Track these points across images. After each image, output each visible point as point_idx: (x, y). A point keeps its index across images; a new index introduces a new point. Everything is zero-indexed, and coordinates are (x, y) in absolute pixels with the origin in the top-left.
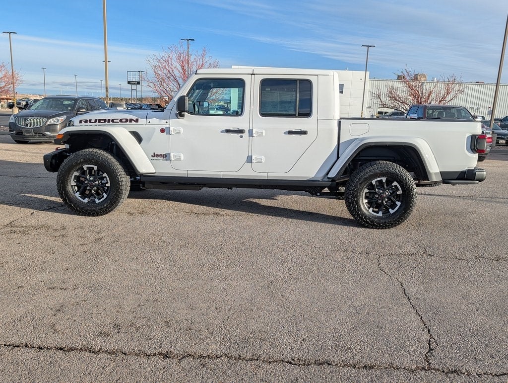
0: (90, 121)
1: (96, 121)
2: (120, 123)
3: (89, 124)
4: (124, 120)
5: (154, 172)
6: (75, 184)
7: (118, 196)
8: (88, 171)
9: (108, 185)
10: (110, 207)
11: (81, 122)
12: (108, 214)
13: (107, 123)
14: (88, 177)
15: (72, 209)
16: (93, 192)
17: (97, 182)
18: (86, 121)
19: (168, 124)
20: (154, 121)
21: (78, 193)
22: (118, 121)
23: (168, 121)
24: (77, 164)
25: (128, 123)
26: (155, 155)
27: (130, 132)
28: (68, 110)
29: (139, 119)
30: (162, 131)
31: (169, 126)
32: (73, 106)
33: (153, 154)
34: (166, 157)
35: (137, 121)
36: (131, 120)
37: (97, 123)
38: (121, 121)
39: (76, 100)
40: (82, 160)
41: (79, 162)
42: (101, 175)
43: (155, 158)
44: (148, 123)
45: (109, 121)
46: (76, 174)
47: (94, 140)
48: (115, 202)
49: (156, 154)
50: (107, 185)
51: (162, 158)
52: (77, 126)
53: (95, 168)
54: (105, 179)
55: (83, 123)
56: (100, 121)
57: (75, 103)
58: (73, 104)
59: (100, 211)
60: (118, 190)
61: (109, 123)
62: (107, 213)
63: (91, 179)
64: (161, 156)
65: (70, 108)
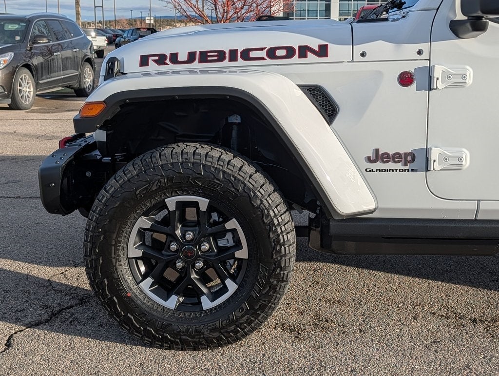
0: (174, 58)
1: (191, 57)
2: (269, 61)
3: (171, 67)
4: (281, 53)
5: (373, 207)
6: (139, 253)
7: (273, 288)
8: (177, 213)
9: (242, 254)
10: (249, 322)
11: (144, 61)
12: (239, 343)
13: (226, 63)
14: (178, 232)
15: (133, 329)
16: (194, 276)
17: (206, 247)
18: (161, 60)
19: (425, 55)
20: (379, 49)
21: (149, 280)
22: (263, 54)
23: (425, 46)
24: (149, 195)
25: (295, 59)
26: (379, 157)
27: (302, 87)
28: (15, 42)
29: (332, 48)
30: (405, 79)
31: (427, 63)
32: (24, 33)
33: (371, 154)
34: (413, 160)
35: (323, 51)
36: (304, 51)
37: (196, 65)
38: (272, 53)
39: (28, 22)
40: (164, 181)
41: (155, 188)
42: (216, 223)
43: (379, 165)
44: (357, 57)
45: (233, 56)
46: (144, 222)
47: (177, 114)
48: (263, 308)
49: (380, 153)
50: (239, 254)
51: (399, 166)
52: (135, 75)
53: (204, 203)
54: (229, 236)
55: (153, 66)
56: (204, 57)
57: (28, 28)
58: (23, 28)
59: (216, 334)
60: (275, 270)
61: (233, 64)
62: (238, 339)
63: (189, 236)
64: (396, 157)
65: (18, 38)
